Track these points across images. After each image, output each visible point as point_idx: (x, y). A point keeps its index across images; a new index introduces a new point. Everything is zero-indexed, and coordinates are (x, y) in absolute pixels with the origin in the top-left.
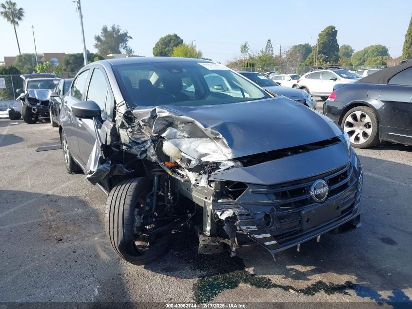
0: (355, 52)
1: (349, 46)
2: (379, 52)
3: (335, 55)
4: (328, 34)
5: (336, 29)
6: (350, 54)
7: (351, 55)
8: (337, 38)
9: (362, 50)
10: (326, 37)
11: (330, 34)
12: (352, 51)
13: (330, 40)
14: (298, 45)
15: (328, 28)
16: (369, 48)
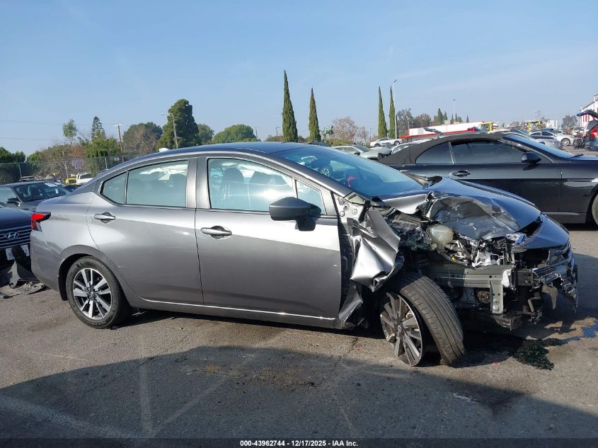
0: (215, 133)
1: (206, 126)
2: (244, 134)
3: (195, 137)
4: (180, 110)
5: (190, 104)
6: (210, 135)
7: (211, 138)
8: (193, 115)
9: (223, 130)
10: (178, 114)
11: (182, 109)
12: (212, 132)
13: (185, 119)
14: (137, 124)
15: (179, 102)
16: (230, 128)
